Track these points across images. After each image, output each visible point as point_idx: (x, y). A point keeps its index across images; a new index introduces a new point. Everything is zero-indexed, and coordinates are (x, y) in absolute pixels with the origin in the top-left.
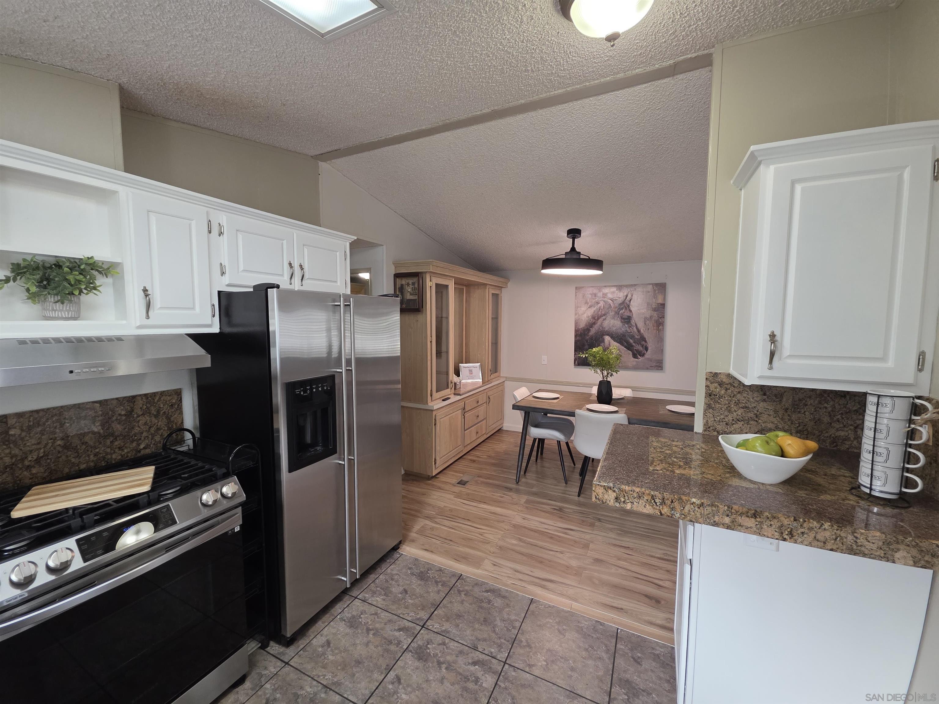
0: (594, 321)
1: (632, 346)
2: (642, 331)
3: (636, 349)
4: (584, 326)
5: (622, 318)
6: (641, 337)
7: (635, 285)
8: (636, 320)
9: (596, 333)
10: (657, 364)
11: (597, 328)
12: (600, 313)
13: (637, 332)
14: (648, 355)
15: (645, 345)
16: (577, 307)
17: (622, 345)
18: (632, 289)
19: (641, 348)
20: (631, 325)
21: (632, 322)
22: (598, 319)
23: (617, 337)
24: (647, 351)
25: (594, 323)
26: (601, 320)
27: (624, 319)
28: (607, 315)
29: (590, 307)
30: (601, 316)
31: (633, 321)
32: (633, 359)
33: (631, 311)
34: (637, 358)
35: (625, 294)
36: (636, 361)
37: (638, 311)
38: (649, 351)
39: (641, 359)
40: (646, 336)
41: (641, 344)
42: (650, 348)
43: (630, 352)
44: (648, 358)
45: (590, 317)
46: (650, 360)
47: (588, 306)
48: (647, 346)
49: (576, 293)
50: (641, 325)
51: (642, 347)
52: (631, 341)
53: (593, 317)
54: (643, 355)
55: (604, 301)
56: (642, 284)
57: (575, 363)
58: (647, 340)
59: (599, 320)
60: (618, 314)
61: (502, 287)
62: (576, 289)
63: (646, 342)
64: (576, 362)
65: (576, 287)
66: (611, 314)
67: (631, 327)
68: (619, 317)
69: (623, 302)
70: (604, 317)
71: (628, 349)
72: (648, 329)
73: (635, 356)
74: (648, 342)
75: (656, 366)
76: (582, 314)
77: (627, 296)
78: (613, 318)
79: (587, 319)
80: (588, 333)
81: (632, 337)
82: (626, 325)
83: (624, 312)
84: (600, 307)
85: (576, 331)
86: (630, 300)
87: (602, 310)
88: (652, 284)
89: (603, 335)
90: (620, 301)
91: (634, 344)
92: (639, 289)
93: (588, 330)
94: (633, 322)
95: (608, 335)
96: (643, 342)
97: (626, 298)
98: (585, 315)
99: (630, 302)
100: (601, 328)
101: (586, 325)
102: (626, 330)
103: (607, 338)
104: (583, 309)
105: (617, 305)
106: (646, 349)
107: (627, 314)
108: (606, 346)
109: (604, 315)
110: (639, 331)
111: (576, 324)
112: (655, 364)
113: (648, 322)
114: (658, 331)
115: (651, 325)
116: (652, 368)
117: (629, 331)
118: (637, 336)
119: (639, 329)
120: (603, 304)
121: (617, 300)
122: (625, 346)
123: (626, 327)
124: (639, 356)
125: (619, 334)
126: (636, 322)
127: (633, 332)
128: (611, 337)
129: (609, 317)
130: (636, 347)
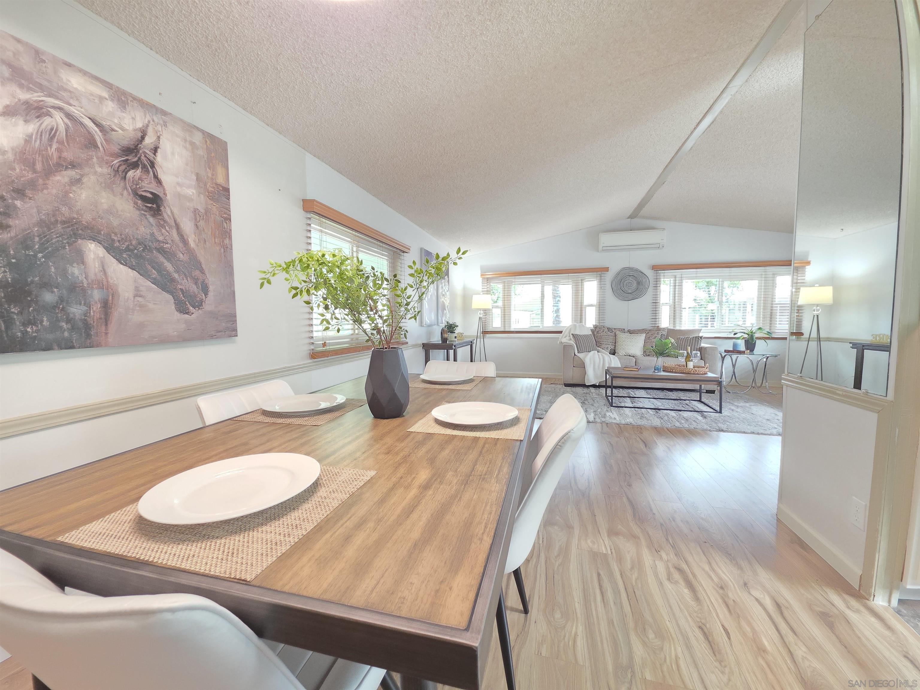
1: (173, 280)
2: (192, 244)
3: (181, 289)
5: (135, 193)
6: (190, 259)
7: (163, 113)
9: (43, 224)
10: (229, 325)
11: (46, 207)
12: (53, 152)
13: (181, 245)
15: (201, 280)
17: (145, 274)
18: (155, 121)
19: (194, 287)
20: (165, 221)
21: (165, 215)
22: (47, 173)
23: (128, 249)
24: (206, 294)
25: (33, 186)
26: (60, 179)
27: (144, 199)
28: (85, 169)
30: (60, 166)
31: (169, 212)
32: (177, 315)
33: (159, 182)
34: (187, 313)
36: (186, 321)
37: (179, 189)
38: (211, 294)
39: (196, 314)
40: (201, 256)
41: (191, 277)
42: (211, 288)
43: (169, 296)
44: (210, 312)
46: (214, 315)
48: (206, 281)
50: (188, 226)
51: (196, 283)
52: (168, 267)
54: (199, 305)
55: (69, 116)
56: (181, 121)
58: (204, 267)
59: (53, 178)
60: (125, 178)
63: (202, 272)
66: (97, 169)
67: (163, 227)
68: (125, 188)
69: (135, 148)
70: (71, 173)
71: (164, 289)
72: (205, 241)
73: (182, 309)
74: (206, 272)
75: (223, 329)
77: (143, 132)
78: (107, 185)
81: (170, 256)
82: (151, 219)
83: (140, 178)
86: (155, 149)
87: (60, 142)
88: (201, 132)
89: (75, 236)
90: (124, 138)
91: (176, 276)
92: (176, 131)
94: (166, 212)
95: (93, 238)
96: (197, 273)
97: (142, 138)
99: (155, 154)
100: (63, 210)
102: (152, 234)
103: (93, 250)
105: (116, 149)
106: (205, 290)
107: (149, 185)
108: (92, 276)
109: (73, 165)
110: (185, 242)
112: (224, 324)
113: (202, 224)
114: (222, 250)
115: (210, 233)
116: (220, 334)
117: (161, 238)
118: (181, 255)
119: (185, 237)
120: (66, 124)
121: (113, 130)
122: (155, 279)
123: (152, 225)
124: (191, 308)
125: (134, 242)
126: (176, 217)
127: (170, 242)
128: (106, 248)
129: (90, 180)
130: (181, 284)
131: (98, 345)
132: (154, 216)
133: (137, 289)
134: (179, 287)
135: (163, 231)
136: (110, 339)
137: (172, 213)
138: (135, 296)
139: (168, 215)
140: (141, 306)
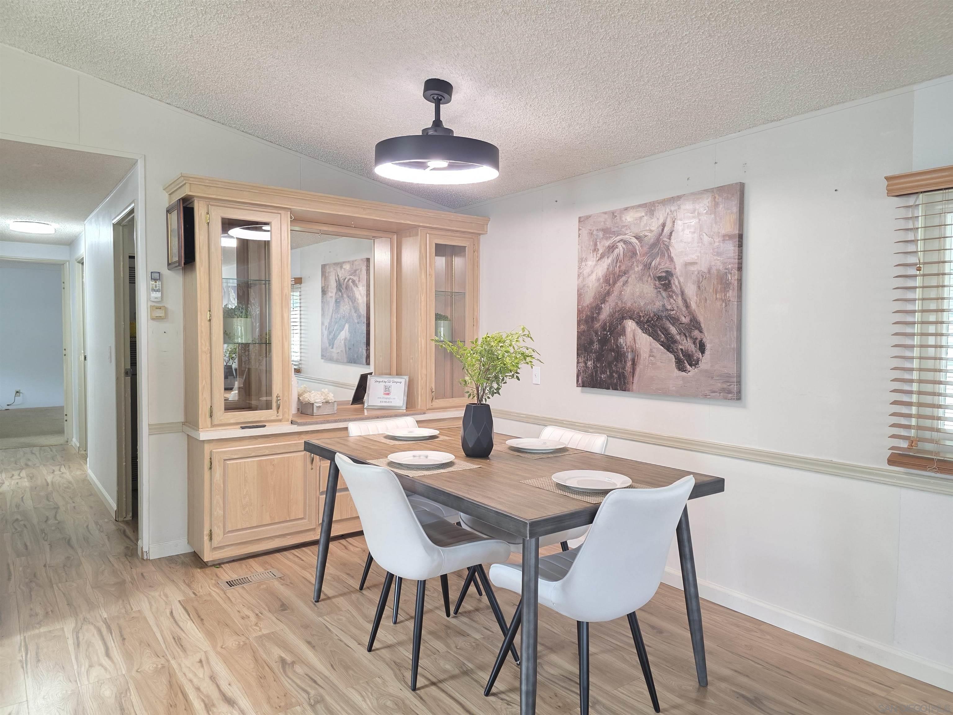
0: (608, 288)
1: (675, 342)
2: (693, 306)
3: (682, 349)
4: (592, 300)
5: (655, 277)
6: (691, 321)
7: (679, 198)
8: (682, 280)
9: (611, 315)
10: (725, 386)
11: (613, 305)
12: (617, 269)
13: (684, 309)
14: (706, 361)
15: (699, 339)
16: (581, 260)
17: (656, 338)
18: (673, 209)
19: (693, 346)
20: (673, 292)
21: (674, 287)
22: (615, 283)
23: (648, 321)
25: (608, 293)
26: (619, 284)
27: (659, 279)
28: (631, 272)
29: (602, 257)
30: (620, 276)
31: (677, 283)
32: (677, 372)
33: (671, 259)
34: (685, 371)
35: (661, 221)
36: (683, 378)
37: (686, 258)
38: (707, 352)
39: (692, 371)
40: (701, 315)
41: (691, 337)
42: (708, 346)
43: (672, 356)
44: (706, 371)
45: (601, 280)
46: (709, 374)
47: (599, 255)
48: (704, 340)
49: (579, 230)
50: (691, 291)
51: (694, 343)
52: (673, 330)
53: (607, 281)
54: (694, 363)
55: (625, 242)
56: (692, 194)
57: (578, 381)
58: (703, 325)
59: (617, 285)
60: (649, 268)
61: (480, 234)
62: (579, 221)
63: (701, 330)
64: (580, 378)
65: (580, 218)
66: (636, 269)
67: (671, 297)
68: (650, 275)
69: (658, 240)
70: (624, 278)
71: (668, 350)
72: (706, 300)
73: (681, 367)
74: (705, 331)
75: (723, 390)
76: (589, 275)
77: (664, 225)
78: (640, 279)
79: (597, 284)
80: (599, 314)
81: (675, 321)
82: (664, 294)
83: (659, 264)
84: (618, 255)
85: (579, 312)
86: (671, 233)
87: (621, 261)
88: (711, 190)
89: (623, 318)
90: (651, 237)
91: (678, 337)
92: (688, 206)
93: (598, 309)
94: (675, 282)
95: (631, 318)
96: (696, 333)
97: (663, 230)
98: (594, 277)
99: (670, 239)
100: (619, 303)
101: (595, 298)
102: (664, 306)
103: (630, 325)
104: (591, 263)
105: (646, 248)
106: (702, 348)
107: (665, 265)
108: (628, 344)
109: (625, 273)
110: (687, 306)
111: (580, 295)
112: (719, 385)
113: (704, 283)
114: (724, 305)
115: (711, 290)
116: (714, 394)
117: (669, 307)
118: (683, 318)
119: (688, 301)
120: (624, 249)
121: (646, 236)
122: (663, 342)
123: (664, 298)
124: (688, 366)
125: (651, 315)
126: (682, 284)
127: (676, 308)
128: (637, 323)
129: (633, 277)
130: (682, 345)
131: (629, 390)
132: (665, 290)
133: (651, 351)
134: (680, 347)
135: (672, 300)
136: (635, 387)
137: (679, 283)
138: (650, 356)
139: (676, 286)
140: (653, 364)
